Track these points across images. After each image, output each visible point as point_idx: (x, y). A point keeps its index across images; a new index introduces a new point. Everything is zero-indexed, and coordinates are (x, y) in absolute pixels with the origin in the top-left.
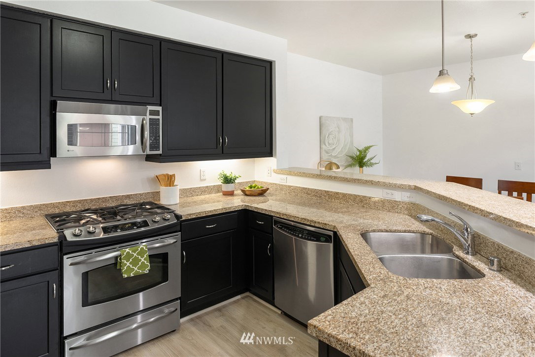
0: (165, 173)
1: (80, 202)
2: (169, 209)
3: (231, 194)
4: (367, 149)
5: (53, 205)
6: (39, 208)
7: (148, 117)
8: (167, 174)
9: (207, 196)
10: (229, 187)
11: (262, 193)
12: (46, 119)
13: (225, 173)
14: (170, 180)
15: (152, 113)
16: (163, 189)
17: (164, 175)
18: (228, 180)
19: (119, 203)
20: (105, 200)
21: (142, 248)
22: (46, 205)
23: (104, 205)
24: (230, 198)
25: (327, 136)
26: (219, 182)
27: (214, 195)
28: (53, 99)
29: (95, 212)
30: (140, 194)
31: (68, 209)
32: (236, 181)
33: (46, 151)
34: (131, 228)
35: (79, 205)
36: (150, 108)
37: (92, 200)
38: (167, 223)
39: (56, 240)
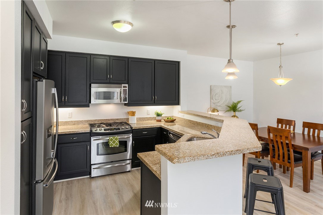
0: (132, 111)
1: (100, 120)
2: (129, 125)
3: (160, 121)
4: (239, 102)
5: (92, 121)
6: (87, 121)
7: (123, 88)
8: (133, 111)
9: (150, 121)
10: (159, 118)
11: (173, 121)
12: (88, 90)
13: (158, 112)
14: (133, 114)
15: (124, 87)
16: (130, 117)
17: (131, 112)
18: (158, 115)
19: (114, 121)
20: (109, 120)
21: (116, 138)
22: (89, 120)
23: (108, 122)
24: (159, 122)
25: (214, 95)
26: (155, 116)
27: (153, 121)
28: (91, 83)
29: (104, 124)
30: (122, 119)
31: (96, 122)
32: (162, 116)
33: (88, 102)
34: (114, 130)
35: (100, 121)
36: (123, 85)
37: (104, 120)
38: (127, 130)
39: (89, 131)
